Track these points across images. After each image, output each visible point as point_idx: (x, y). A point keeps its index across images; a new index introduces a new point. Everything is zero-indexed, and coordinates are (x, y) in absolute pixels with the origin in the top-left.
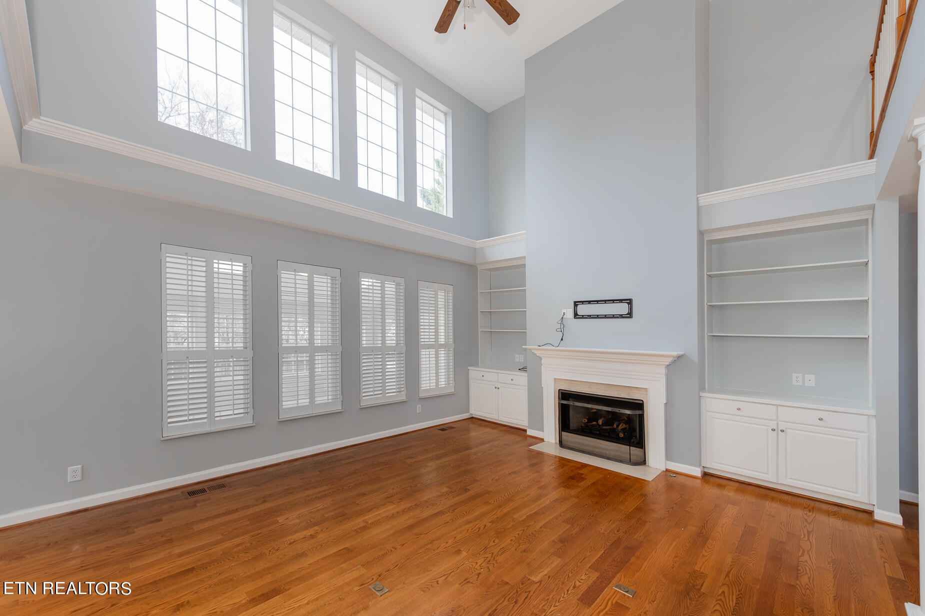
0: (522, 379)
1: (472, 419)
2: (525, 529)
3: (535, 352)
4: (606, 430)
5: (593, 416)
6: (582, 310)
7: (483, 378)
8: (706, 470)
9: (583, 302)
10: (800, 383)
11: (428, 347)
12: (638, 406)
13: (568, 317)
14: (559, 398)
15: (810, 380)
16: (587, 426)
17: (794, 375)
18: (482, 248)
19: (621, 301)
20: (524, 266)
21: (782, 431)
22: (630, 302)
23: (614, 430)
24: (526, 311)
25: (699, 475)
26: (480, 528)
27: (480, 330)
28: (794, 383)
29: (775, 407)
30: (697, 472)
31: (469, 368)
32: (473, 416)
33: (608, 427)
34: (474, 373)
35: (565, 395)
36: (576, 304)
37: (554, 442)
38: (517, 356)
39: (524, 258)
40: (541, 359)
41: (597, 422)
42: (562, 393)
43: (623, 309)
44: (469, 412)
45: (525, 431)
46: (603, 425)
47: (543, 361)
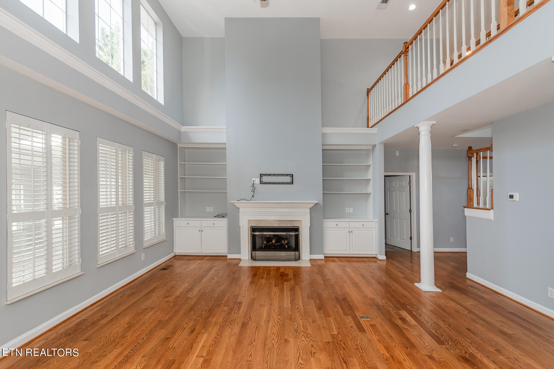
0: (223, 223)
1: (177, 257)
2: (298, 310)
3: (236, 204)
4: (277, 245)
5: (269, 239)
6: (265, 179)
7: (188, 225)
8: (326, 255)
9: (266, 175)
10: (348, 212)
11: (150, 205)
12: (296, 230)
13: (256, 183)
14: (251, 231)
15: (351, 210)
16: (267, 245)
17: (347, 209)
18: (186, 132)
19: (287, 175)
20: (225, 149)
21: (352, 232)
22: (292, 176)
23: (282, 245)
24: (226, 178)
25: (323, 258)
26: (278, 321)
27: (179, 191)
28: (347, 212)
29: (349, 222)
30: (322, 257)
31: (174, 219)
32: (176, 254)
33: (278, 244)
34: (178, 222)
35: (254, 229)
36: (261, 175)
37: (248, 259)
38: (208, 208)
39: (225, 144)
40: (238, 209)
41: (272, 242)
42: (252, 228)
43: (288, 179)
44: (173, 252)
45: (226, 256)
46: (275, 243)
47: (240, 210)
